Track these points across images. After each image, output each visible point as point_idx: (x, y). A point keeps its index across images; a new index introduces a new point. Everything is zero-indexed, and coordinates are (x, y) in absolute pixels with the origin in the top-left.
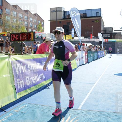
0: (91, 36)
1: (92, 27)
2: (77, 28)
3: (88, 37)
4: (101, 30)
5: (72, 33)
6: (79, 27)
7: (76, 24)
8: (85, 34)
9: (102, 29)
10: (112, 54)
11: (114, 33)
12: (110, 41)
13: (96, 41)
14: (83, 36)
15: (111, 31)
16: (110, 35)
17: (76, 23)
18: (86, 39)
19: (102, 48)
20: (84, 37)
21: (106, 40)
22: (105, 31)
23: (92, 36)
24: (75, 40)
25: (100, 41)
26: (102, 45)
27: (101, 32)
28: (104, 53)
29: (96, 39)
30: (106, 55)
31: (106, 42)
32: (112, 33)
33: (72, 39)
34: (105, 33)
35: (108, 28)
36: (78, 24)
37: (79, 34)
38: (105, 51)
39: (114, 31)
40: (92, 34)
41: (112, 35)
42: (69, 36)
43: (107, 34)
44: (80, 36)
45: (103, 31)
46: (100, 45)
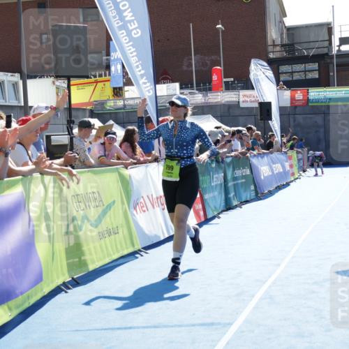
0: (215, 77)
1: (218, 26)
2: (125, 39)
3: (198, 85)
4: (270, 42)
5: (113, 69)
6: (137, 34)
7: (122, 18)
8: (185, 68)
9: (273, 34)
11: (341, 55)
12: (317, 101)
13: (242, 105)
14: (173, 81)
15: (321, 44)
16: (316, 66)
17: (120, 12)
20: (177, 85)
21: (299, 95)
22: (289, 47)
23: (220, 79)
24: (131, 102)
25: (261, 104)
26: (275, 123)
27: (271, 56)
28: (287, 165)
29: (243, 93)
30: (303, 174)
31: (296, 107)
32: (327, 54)
33: (111, 98)
34: (290, 56)
35: (307, 27)
36: (133, 18)
37: (143, 72)
38: (293, 154)
39: (339, 46)
40: (219, 68)
41: (328, 66)
42: (97, 82)
43: (302, 64)
44: (146, 81)
45: (278, 45)
46: (263, 121)
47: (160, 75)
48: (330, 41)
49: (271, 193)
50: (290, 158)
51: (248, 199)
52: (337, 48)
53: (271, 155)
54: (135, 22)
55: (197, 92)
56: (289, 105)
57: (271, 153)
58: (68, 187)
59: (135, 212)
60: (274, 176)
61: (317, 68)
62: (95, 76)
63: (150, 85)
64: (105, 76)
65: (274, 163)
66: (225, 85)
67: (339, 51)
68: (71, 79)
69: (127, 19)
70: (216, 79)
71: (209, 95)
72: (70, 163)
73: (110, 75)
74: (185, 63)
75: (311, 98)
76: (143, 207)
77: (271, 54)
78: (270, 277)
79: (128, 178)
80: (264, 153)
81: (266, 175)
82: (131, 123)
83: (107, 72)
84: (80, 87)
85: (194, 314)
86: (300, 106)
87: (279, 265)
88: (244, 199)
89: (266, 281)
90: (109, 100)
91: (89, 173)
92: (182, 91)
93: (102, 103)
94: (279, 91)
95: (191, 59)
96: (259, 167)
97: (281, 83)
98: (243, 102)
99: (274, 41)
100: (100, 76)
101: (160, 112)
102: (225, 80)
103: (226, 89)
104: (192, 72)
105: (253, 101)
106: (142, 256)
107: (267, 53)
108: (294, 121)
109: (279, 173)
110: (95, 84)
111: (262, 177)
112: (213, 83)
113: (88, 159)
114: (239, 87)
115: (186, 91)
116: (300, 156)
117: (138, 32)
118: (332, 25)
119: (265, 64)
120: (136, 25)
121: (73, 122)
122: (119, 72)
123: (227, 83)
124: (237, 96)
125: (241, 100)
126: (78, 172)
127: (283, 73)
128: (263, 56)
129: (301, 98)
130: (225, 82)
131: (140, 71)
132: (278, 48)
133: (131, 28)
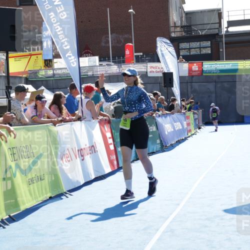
0: (127, 52)
1: (130, 11)
2: (53, 20)
3: (114, 58)
4: (172, 24)
5: (45, 44)
7: (51, 3)
8: (103, 44)
9: (175, 17)
10: (220, 128)
11: (229, 35)
12: (210, 72)
13: (149, 75)
14: (94, 55)
15: (213, 26)
16: (208, 43)
18: (107, 68)
19: (178, 102)
20: (97, 58)
21: (195, 67)
22: (187, 28)
23: (131, 53)
24: (59, 72)
25: (164, 74)
26: (176, 89)
27: (173, 35)
28: (185, 123)
29: (150, 65)
30: (198, 131)
31: (193, 76)
32: (217, 34)
33: (42, 69)
34: (189, 35)
35: (202, 12)
36: (60, 3)
37: (68, 47)
38: (190, 114)
39: (227, 28)
40: (130, 44)
41: (219, 44)
42: (31, 55)
43: (198, 41)
44: (71, 54)
45: (178, 27)
46: (166, 88)
47: (83, 50)
48: (220, 23)
49: (173, 146)
50: (188, 118)
51: (155, 151)
52: (225, 30)
53: (173, 116)
54: (62, 6)
55: (113, 64)
56: (187, 75)
57: (173, 114)
58: (6, 142)
59: (61, 162)
60: (175, 132)
61: (210, 46)
62: (29, 50)
63: (74, 58)
64: (38, 50)
65: (175, 122)
66: (136, 59)
67: (227, 31)
68: (9, 52)
69: (55, 3)
70: (128, 53)
71: (123, 66)
72: (8, 121)
73: (42, 49)
74: (104, 40)
75: (204, 69)
76: (68, 157)
77: (173, 33)
78: (171, 214)
79: (56, 133)
80: (167, 114)
81: (169, 131)
82: (59, 89)
83: (40, 47)
84: (17, 59)
85: (109, 245)
86: (196, 75)
87: (179, 205)
88: (151, 151)
89: (168, 217)
90: (41, 70)
91: (24, 130)
92: (101, 63)
93: (35, 73)
94: (179, 64)
95: (108, 37)
96: (164, 124)
97: (181, 57)
98: (150, 72)
99: (175, 23)
100: (34, 50)
101: (82, 80)
102: (135, 54)
103: (136, 62)
104: (109, 48)
105: (159, 72)
106: (67, 197)
107: (170, 33)
108: (192, 87)
109: (179, 130)
110: (29, 57)
111: (166, 133)
112: (126, 56)
113: (23, 118)
114: (147, 60)
115: (104, 63)
116: (196, 116)
117: (64, 15)
118: (222, 11)
119: (168, 42)
120: (63, 9)
121: (11, 88)
122: (49, 47)
123: (137, 57)
124: (146, 67)
125: (149, 70)
126: (15, 129)
127: (183, 49)
128: (166, 35)
129: (197, 69)
130: (135, 56)
131: (66, 46)
132: (178, 29)
133: (58, 11)
